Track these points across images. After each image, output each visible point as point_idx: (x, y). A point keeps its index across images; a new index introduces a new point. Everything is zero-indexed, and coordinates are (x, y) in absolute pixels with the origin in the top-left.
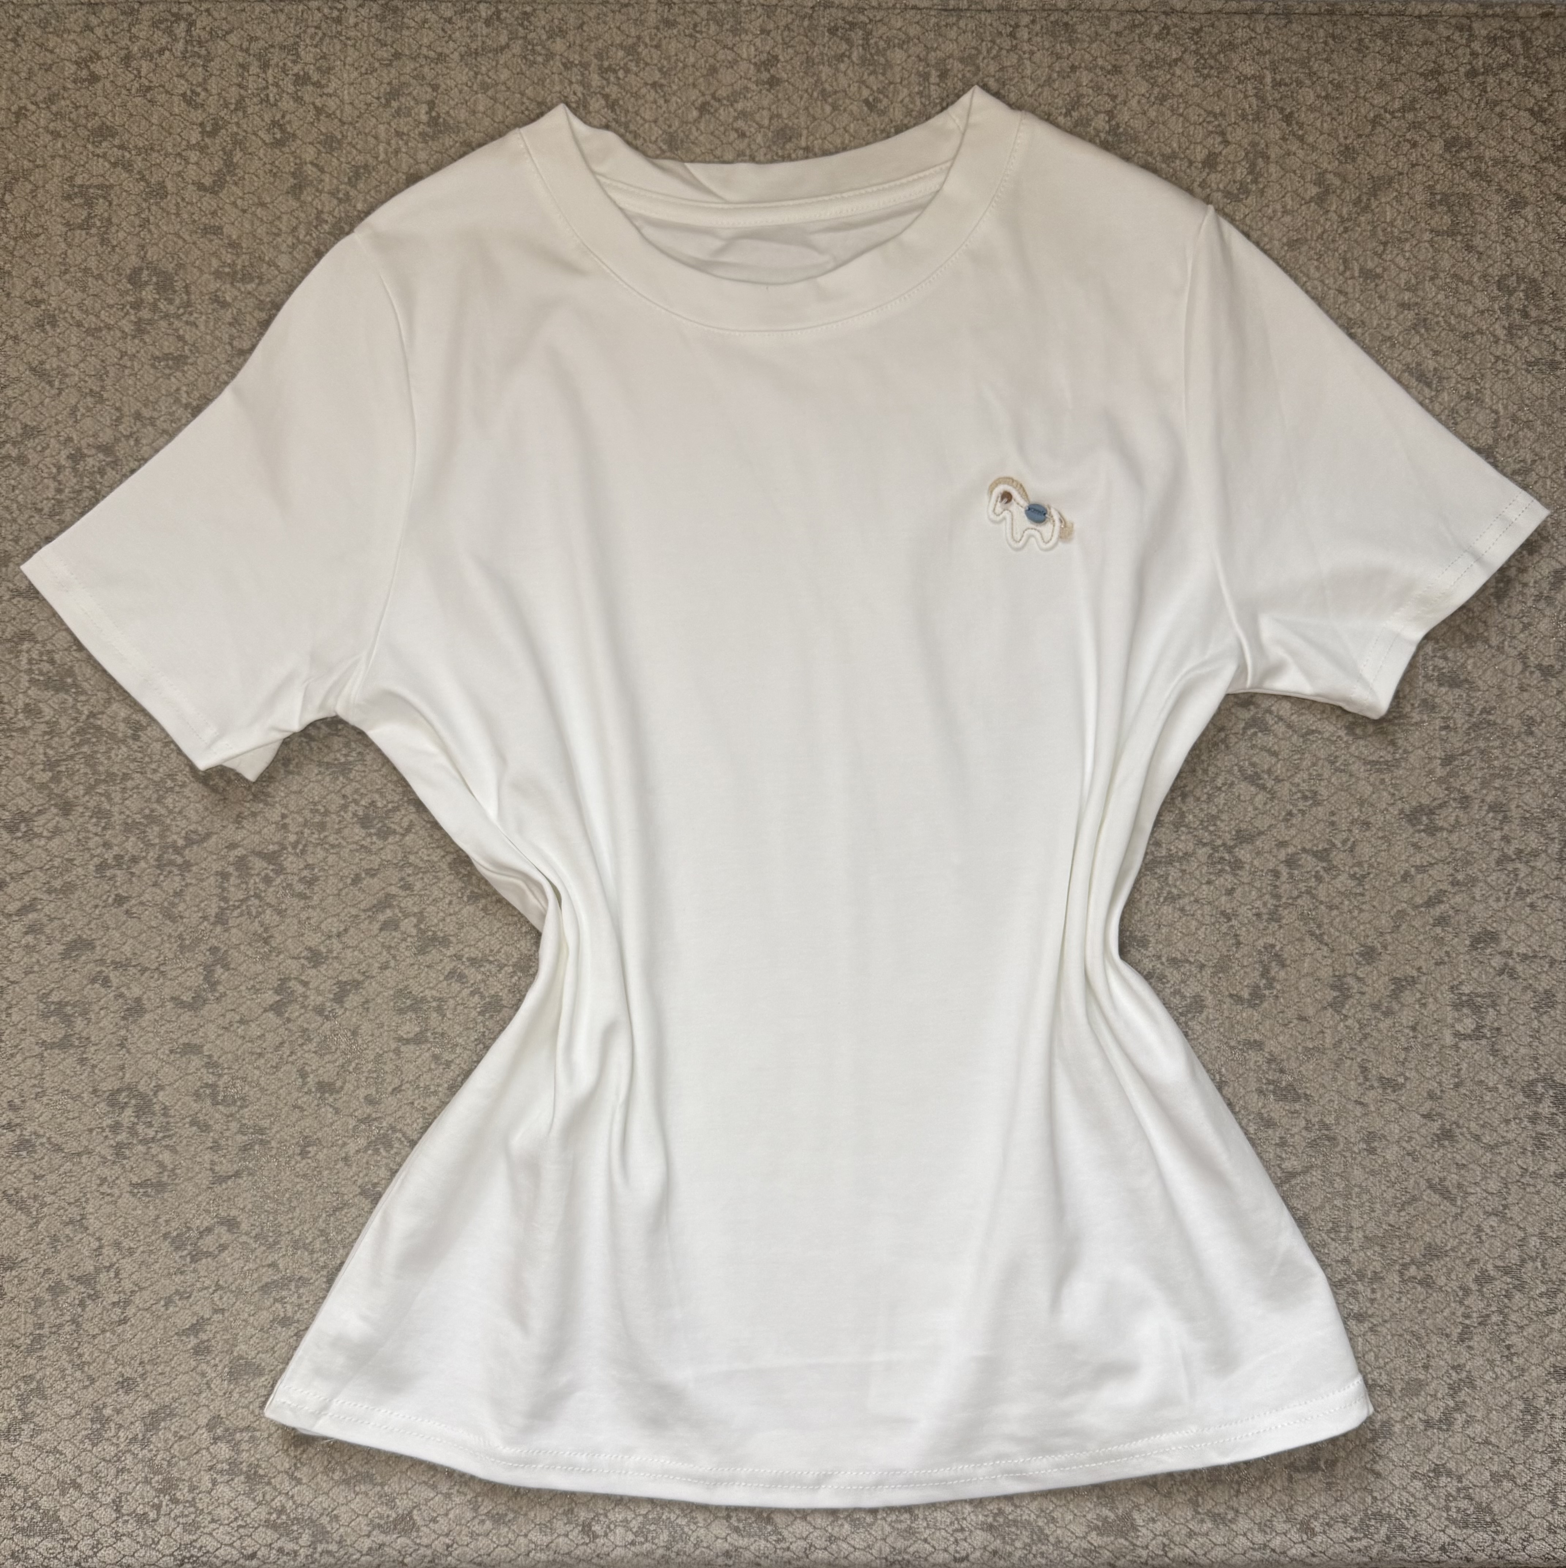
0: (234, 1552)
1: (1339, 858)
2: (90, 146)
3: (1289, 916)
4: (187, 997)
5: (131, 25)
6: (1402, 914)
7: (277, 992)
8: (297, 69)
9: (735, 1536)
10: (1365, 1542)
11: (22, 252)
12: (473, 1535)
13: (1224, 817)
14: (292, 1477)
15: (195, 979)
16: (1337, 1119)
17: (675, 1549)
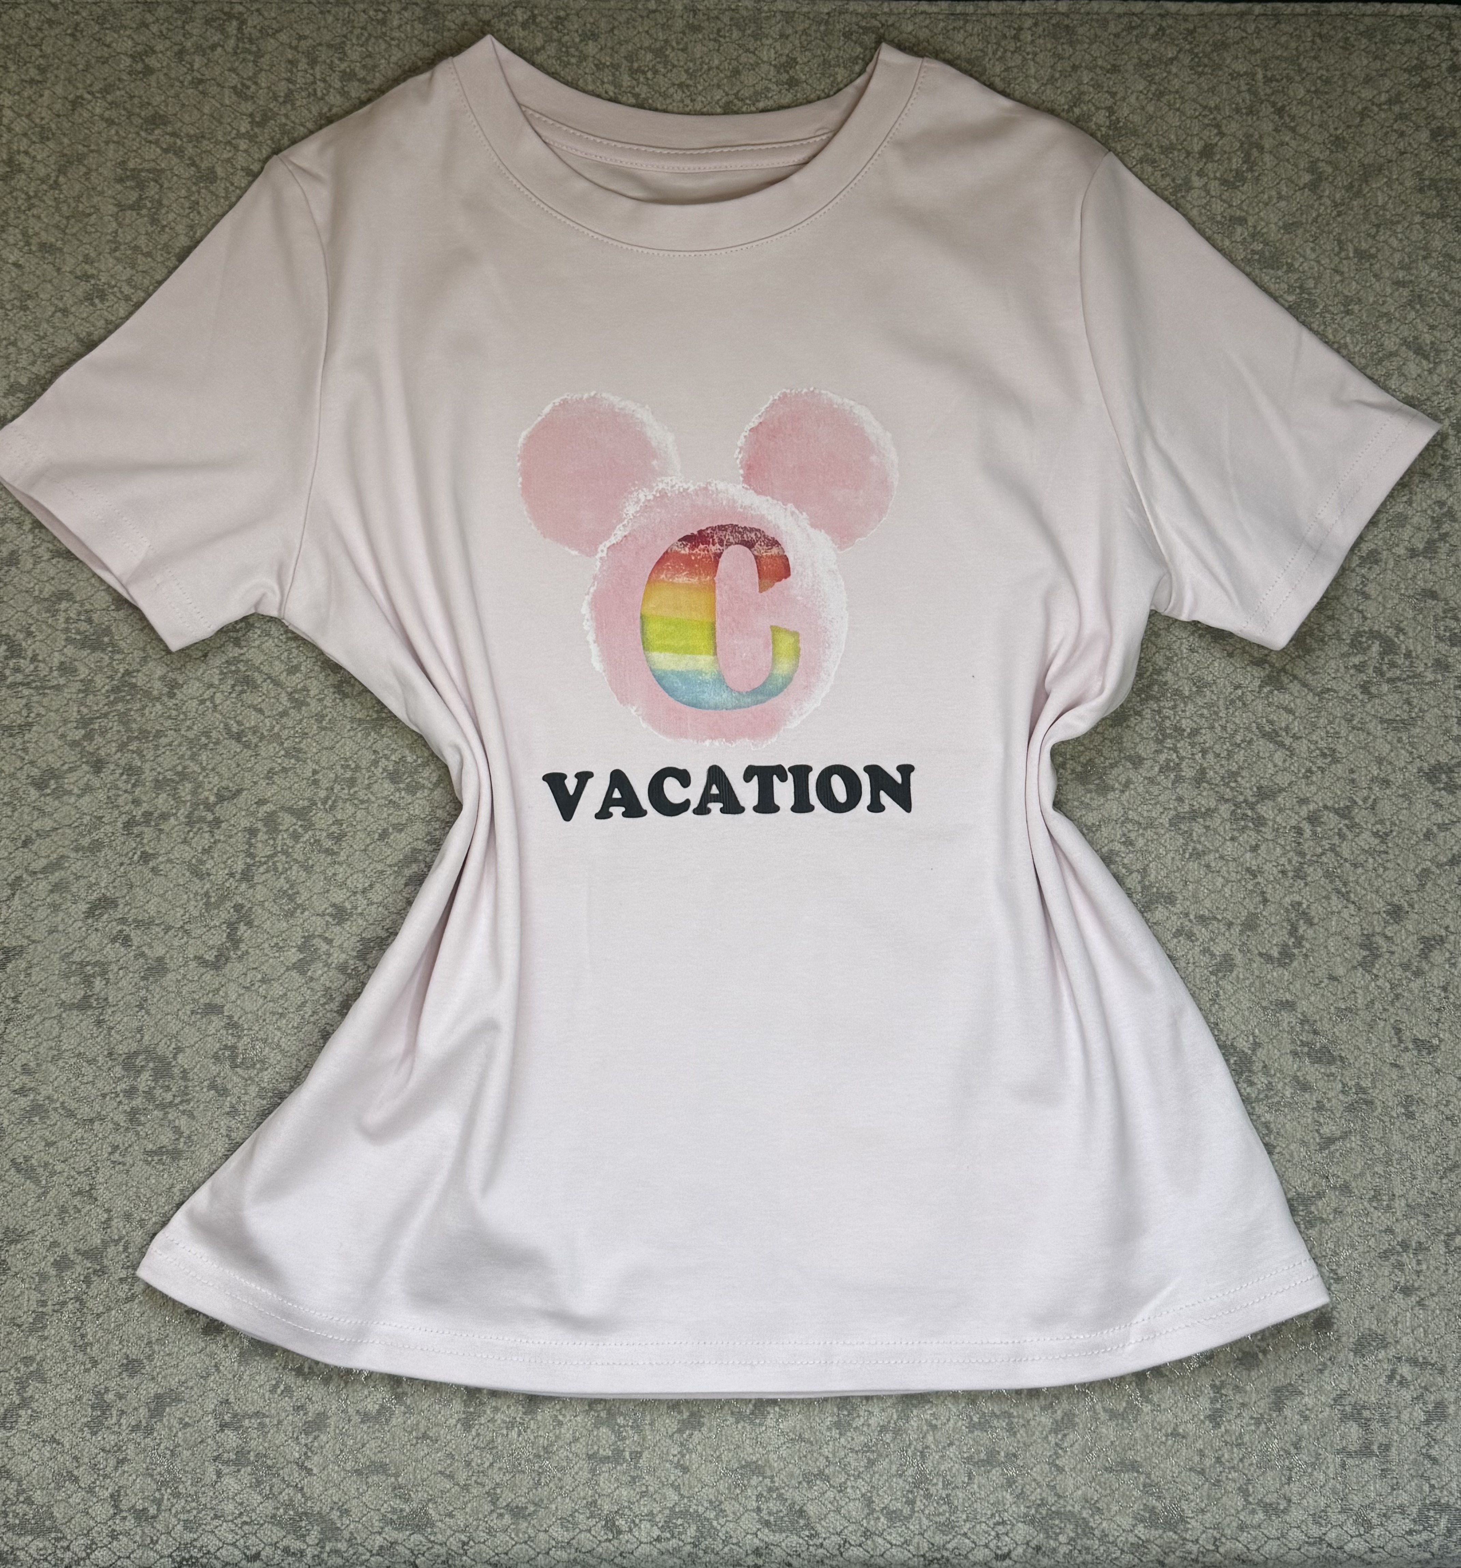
0: (237, 1552)
1: (1360, 815)
2: (143, 134)
3: (1314, 873)
4: (210, 956)
5: (185, 22)
6: (1426, 872)
7: (300, 949)
8: (343, 66)
9: (766, 1530)
10: (1425, 1535)
11: (74, 231)
12: (490, 1532)
13: (1244, 773)
14: (302, 1467)
15: (219, 938)
16: (1373, 1081)
17: (703, 1546)
